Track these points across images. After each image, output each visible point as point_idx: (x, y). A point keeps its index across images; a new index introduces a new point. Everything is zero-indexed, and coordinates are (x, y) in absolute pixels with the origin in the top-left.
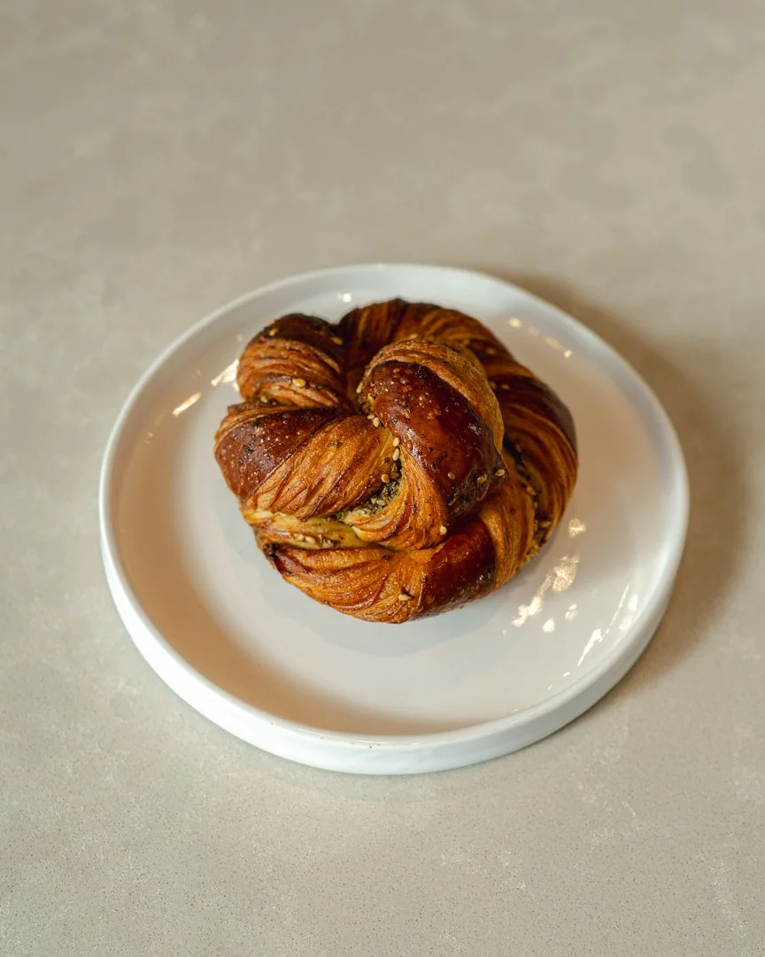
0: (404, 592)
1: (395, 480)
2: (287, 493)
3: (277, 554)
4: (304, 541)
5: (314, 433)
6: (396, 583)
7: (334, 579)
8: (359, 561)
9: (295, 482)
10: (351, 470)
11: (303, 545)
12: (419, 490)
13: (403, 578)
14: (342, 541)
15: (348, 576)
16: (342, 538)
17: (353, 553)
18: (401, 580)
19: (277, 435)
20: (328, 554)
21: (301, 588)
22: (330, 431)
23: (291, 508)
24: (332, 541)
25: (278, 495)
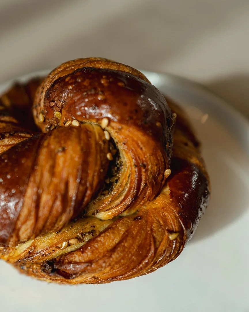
0: (171, 232)
1: (117, 155)
2: (43, 212)
3: (56, 267)
4: (69, 245)
5: (37, 153)
6: (160, 230)
7: (115, 256)
8: (122, 233)
9: (45, 198)
10: (85, 163)
11: (69, 249)
12: (141, 149)
13: (162, 223)
14: (95, 229)
15: (124, 246)
16: (94, 227)
17: (114, 229)
18: (161, 225)
19: (7, 173)
20: (97, 242)
21: (86, 282)
22: (49, 144)
23: (51, 224)
24: (89, 233)
25: (37, 218)
